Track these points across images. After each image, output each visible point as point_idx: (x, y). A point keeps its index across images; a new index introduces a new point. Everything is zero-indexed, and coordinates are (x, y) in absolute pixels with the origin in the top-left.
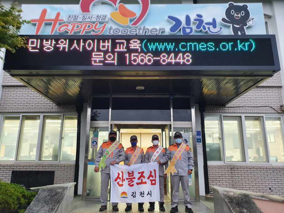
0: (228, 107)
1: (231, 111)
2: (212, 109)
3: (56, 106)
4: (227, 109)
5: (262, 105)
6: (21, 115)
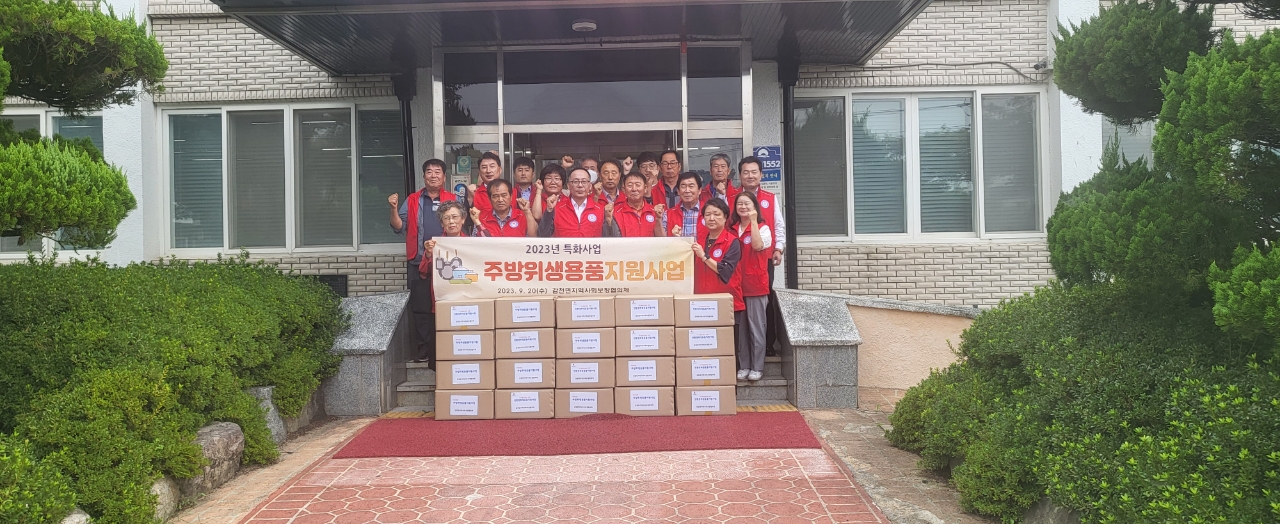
0: (873, 69)
2: (820, 75)
3: (330, 79)
4: (870, 73)
5: (980, 60)
6: (224, 111)
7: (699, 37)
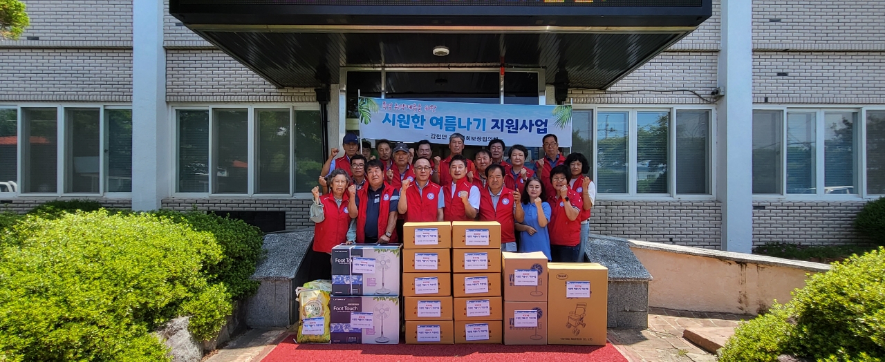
1: (617, 99)
4: (609, 96)
6: (210, 108)
7: (512, 65)
